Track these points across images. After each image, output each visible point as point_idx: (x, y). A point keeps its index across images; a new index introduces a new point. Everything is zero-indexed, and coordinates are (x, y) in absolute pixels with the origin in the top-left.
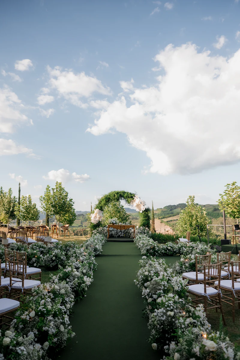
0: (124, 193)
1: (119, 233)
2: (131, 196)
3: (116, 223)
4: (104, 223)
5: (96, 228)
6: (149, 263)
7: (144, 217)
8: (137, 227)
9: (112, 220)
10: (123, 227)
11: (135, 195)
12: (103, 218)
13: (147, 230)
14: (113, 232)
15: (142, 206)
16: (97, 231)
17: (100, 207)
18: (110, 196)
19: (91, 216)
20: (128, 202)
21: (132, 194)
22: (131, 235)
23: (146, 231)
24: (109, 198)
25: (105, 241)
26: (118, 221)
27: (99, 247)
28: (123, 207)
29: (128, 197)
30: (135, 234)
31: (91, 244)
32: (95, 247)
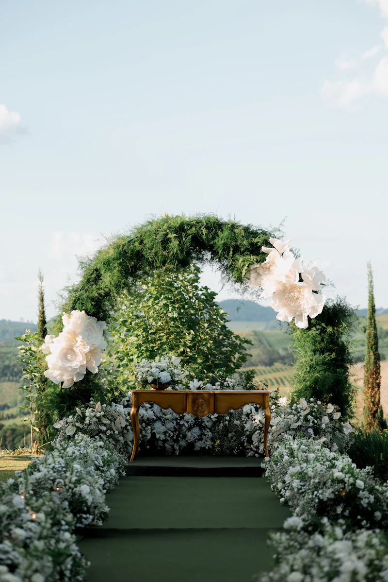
0: (215, 226)
1: (189, 434)
2: (252, 244)
3: (173, 383)
4: (111, 383)
5: (70, 410)
6: (311, 543)
7: (315, 352)
8: (283, 401)
9: (154, 364)
10: (208, 404)
11: (271, 240)
12: (104, 358)
13: (331, 416)
14: (159, 427)
15: (307, 293)
16: (78, 424)
17: (92, 299)
18: (141, 242)
19: (43, 347)
20: (233, 275)
21: (255, 234)
22: (250, 441)
23: (326, 419)
24: (138, 255)
25: (118, 469)
26: (181, 374)
27: (92, 493)
28: (213, 295)
29: (236, 249)
30: (270, 436)
31: (54, 481)
32: (74, 494)
